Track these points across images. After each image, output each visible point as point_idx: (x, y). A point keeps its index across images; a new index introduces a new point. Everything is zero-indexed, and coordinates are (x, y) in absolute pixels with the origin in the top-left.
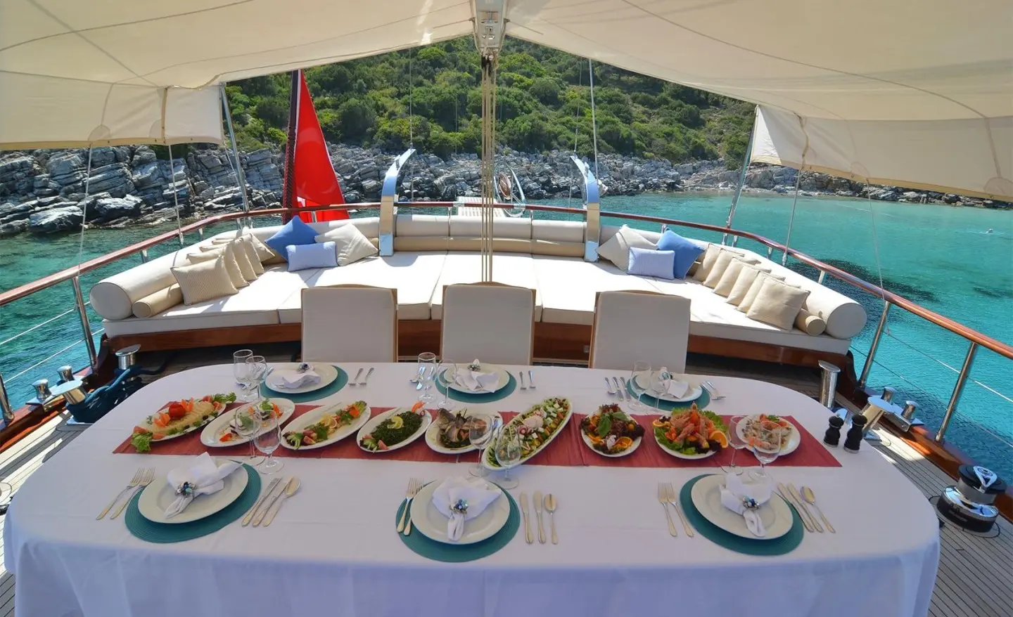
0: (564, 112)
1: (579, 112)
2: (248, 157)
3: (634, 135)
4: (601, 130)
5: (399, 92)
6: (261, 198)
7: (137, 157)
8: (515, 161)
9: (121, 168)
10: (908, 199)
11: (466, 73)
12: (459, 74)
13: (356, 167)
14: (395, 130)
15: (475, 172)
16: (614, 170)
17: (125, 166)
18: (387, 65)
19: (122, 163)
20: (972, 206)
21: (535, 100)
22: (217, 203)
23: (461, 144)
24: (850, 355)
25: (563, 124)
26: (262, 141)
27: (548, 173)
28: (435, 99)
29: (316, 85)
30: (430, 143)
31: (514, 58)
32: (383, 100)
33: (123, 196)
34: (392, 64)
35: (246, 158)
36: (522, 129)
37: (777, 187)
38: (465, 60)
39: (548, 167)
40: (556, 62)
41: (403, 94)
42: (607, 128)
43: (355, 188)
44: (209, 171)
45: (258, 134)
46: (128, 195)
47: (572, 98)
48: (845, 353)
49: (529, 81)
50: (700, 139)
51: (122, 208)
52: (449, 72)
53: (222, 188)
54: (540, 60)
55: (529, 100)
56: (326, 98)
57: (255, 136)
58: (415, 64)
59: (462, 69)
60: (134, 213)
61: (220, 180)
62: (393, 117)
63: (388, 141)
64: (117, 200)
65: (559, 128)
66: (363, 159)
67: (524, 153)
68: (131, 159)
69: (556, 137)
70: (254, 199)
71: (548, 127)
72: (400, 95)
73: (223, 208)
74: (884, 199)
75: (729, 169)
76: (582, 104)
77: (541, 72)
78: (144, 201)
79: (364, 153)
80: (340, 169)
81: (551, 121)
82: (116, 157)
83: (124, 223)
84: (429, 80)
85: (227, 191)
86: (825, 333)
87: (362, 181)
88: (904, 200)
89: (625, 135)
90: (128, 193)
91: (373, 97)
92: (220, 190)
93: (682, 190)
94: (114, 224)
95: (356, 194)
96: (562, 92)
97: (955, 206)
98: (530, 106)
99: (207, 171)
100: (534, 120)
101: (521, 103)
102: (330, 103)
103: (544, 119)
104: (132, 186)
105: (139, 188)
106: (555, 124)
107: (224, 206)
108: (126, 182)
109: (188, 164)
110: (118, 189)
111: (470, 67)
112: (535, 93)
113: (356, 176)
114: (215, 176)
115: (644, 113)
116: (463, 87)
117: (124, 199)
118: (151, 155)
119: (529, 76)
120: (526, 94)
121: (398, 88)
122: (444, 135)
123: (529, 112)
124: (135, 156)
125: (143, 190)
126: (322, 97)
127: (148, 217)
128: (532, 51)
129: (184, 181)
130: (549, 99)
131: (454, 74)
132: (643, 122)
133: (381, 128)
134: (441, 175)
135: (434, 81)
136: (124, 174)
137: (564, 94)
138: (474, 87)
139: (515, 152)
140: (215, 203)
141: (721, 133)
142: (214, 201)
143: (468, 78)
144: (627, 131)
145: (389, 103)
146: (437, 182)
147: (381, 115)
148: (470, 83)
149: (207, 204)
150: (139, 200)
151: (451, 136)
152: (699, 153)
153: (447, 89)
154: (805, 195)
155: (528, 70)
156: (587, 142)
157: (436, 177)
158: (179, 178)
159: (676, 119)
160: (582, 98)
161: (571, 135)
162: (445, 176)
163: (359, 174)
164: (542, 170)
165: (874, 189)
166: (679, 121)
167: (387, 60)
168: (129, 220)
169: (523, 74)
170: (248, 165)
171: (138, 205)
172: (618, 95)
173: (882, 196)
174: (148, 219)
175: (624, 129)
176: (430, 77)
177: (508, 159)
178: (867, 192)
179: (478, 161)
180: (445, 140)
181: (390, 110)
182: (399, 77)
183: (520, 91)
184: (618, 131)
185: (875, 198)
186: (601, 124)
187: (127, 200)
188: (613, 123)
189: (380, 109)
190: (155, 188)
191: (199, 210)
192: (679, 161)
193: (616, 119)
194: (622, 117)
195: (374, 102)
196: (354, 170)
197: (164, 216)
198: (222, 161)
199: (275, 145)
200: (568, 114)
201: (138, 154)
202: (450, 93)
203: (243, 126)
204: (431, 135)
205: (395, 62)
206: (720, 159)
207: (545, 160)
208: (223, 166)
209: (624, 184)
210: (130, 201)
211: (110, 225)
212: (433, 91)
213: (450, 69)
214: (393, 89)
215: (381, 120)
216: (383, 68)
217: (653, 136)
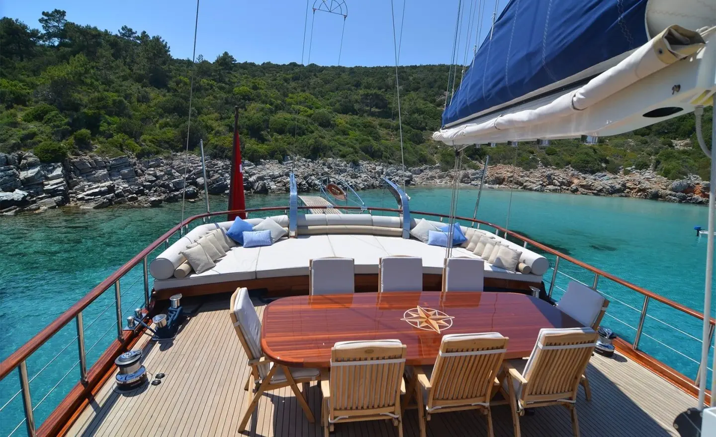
0: (335, 133)
1: (345, 133)
2: (111, 162)
3: (382, 149)
4: (361, 145)
5: (221, 116)
6: (121, 192)
7: (23, 162)
8: (304, 165)
9: (12, 169)
10: (550, 190)
11: (268, 105)
12: (263, 106)
13: (192, 169)
14: (220, 143)
15: (277, 173)
16: (370, 171)
17: (14, 168)
18: (211, 97)
19: (12, 166)
20: (586, 194)
21: (316, 125)
22: (87, 195)
23: (267, 153)
24: (543, 283)
25: (336, 141)
26: (122, 150)
27: (326, 173)
28: (248, 123)
29: (160, 110)
30: (245, 153)
31: (300, 96)
32: (210, 122)
33: (12, 191)
34: (215, 97)
35: (109, 163)
36: (309, 144)
37: (473, 182)
38: (266, 96)
39: (327, 170)
40: (328, 99)
41: (225, 119)
42: (365, 144)
43: (191, 184)
44: (80, 172)
45: (119, 145)
46: (17, 190)
47: (340, 123)
48: (541, 282)
49: (310, 112)
50: (423, 151)
51: (13, 200)
52: (256, 104)
53: (90, 185)
54: (317, 98)
55: (312, 124)
56: (168, 120)
57: (116, 147)
58: (232, 97)
59: (264, 102)
60: (22, 204)
61: (88, 178)
62: (218, 134)
63: (215, 150)
64: (8, 193)
65: (333, 143)
66: (197, 163)
67: (310, 160)
68: (20, 163)
69: (331, 149)
70: (117, 192)
71: (325, 142)
72: (221, 119)
73: (92, 199)
74: (536, 190)
75: (443, 171)
76: (347, 128)
77: (319, 106)
78: (30, 195)
79: (198, 159)
80: (180, 170)
81: (327, 138)
82: (7, 161)
83: (14, 211)
84: (242, 108)
85: (95, 186)
86: (531, 273)
87: (197, 179)
88: (547, 191)
89: (376, 149)
90: (16, 188)
91: (203, 120)
92: (89, 186)
93: (414, 185)
94: (6, 212)
95: (194, 189)
96: (333, 119)
97: (576, 194)
98: (313, 129)
99: (79, 171)
100: (316, 138)
101: (306, 126)
102: (171, 124)
103: (323, 138)
104: (19, 184)
105: (26, 184)
106: (330, 141)
107: (93, 197)
108: (15, 180)
109: (64, 166)
110: (8, 185)
111: (271, 101)
112: (315, 120)
113: (192, 175)
114: (85, 175)
115: (388, 134)
116: (266, 114)
117: (14, 192)
118: (36, 160)
119: (311, 109)
120: (309, 120)
121: (220, 114)
122: (255, 147)
123: (312, 132)
124: (23, 160)
125: (28, 186)
126: (164, 119)
127: (33, 206)
128: (312, 91)
129: (62, 179)
130: (326, 124)
131: (259, 105)
132: (387, 140)
133: (210, 142)
134: (254, 174)
135: (246, 110)
136: (14, 174)
137: (335, 121)
138: (274, 115)
139: (304, 159)
140: (86, 195)
141: (437, 148)
142: (85, 193)
143: (270, 109)
144: (377, 146)
145: (215, 124)
146: (251, 179)
147: (209, 133)
148: (271, 112)
149: (80, 196)
150: (26, 194)
151: (260, 148)
152: (423, 160)
153: (255, 116)
154: (490, 188)
155: (309, 104)
156: (352, 153)
157: (250, 176)
158: (58, 177)
159: (408, 139)
160: (347, 123)
161: (342, 148)
162: (257, 175)
163: (194, 174)
164: (323, 171)
165: (530, 184)
166: (410, 140)
167: (212, 95)
168: (18, 209)
169: (307, 106)
170: (110, 167)
171: (25, 197)
172: (370, 122)
173: (535, 188)
174: (33, 208)
175: (374, 144)
176: (243, 107)
177: (300, 164)
178: (526, 186)
179: (279, 165)
180: (255, 151)
181: (217, 129)
182: (221, 106)
183: (305, 118)
184: (371, 147)
185: (531, 190)
186: (361, 141)
187: (16, 193)
188: (369, 140)
189: (209, 129)
190: (38, 184)
191: (73, 200)
192: (411, 166)
193: (370, 138)
194: (373, 137)
195: (204, 123)
196: (190, 171)
197: (45, 205)
198: (90, 164)
199: (131, 153)
200: (338, 134)
201: (25, 159)
202: (258, 119)
203: (107, 139)
204: (245, 147)
205: (218, 95)
206: (437, 165)
207: (324, 164)
208: (91, 168)
209: (377, 180)
210: (18, 194)
211: (2, 213)
212: (246, 117)
213: (256, 102)
214: (216, 115)
215: (210, 136)
216: (209, 99)
217: (394, 149)
